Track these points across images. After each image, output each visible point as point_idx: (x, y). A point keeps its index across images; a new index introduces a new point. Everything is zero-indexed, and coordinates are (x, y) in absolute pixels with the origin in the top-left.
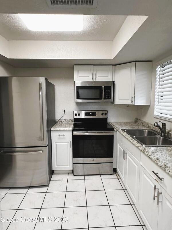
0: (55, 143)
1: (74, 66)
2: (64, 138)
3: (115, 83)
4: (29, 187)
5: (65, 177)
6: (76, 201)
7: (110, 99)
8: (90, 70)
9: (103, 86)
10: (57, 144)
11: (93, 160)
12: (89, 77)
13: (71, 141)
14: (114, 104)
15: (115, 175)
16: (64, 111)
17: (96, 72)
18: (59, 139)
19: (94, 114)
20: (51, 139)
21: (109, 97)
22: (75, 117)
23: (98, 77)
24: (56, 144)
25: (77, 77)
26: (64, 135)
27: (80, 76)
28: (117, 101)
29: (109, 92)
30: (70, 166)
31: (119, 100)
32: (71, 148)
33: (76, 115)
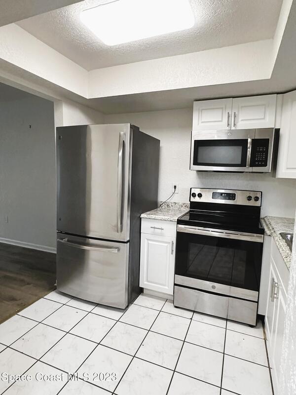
0: (146, 240)
1: (195, 102)
2: (162, 235)
3: (281, 132)
4: (97, 305)
5: (158, 304)
6: (160, 353)
7: (265, 165)
8: (226, 108)
9: (249, 140)
10: (150, 242)
11: (214, 287)
12: (221, 121)
13: (172, 242)
14: (275, 177)
15: (262, 329)
16: (175, 187)
17: (238, 111)
18: (154, 234)
19: (231, 196)
20: (140, 233)
21: (262, 161)
22: (193, 199)
23: (242, 120)
24: (148, 243)
25: (198, 124)
26: (163, 228)
27: (203, 121)
28: (283, 171)
29: (263, 152)
30: (168, 287)
31: (287, 168)
32: (172, 254)
33: (194, 195)
